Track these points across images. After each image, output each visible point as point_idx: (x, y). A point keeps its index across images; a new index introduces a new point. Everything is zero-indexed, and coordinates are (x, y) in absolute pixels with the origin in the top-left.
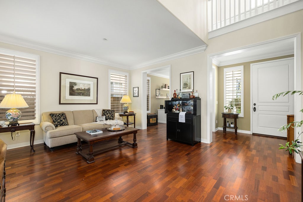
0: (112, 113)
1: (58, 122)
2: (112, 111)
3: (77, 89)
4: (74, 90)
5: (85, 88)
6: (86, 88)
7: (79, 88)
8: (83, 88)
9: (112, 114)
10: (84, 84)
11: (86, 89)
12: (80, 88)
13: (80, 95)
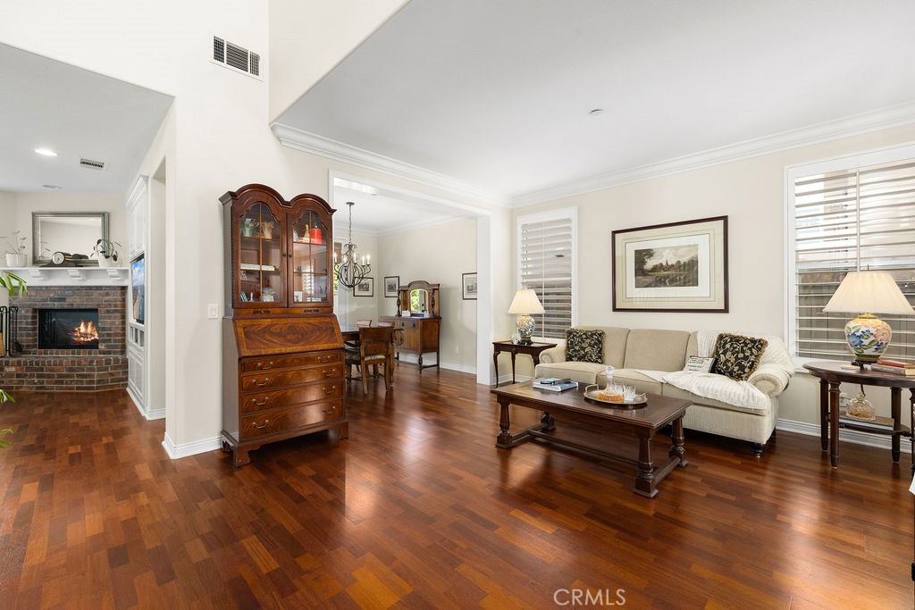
0: (743, 352)
1: (575, 351)
2: (746, 345)
3: (655, 269)
4: (646, 270)
5: (679, 262)
6: (685, 259)
7: (661, 264)
8: (674, 262)
9: (741, 355)
10: (677, 248)
11: (682, 263)
12: (664, 264)
13: (665, 285)
